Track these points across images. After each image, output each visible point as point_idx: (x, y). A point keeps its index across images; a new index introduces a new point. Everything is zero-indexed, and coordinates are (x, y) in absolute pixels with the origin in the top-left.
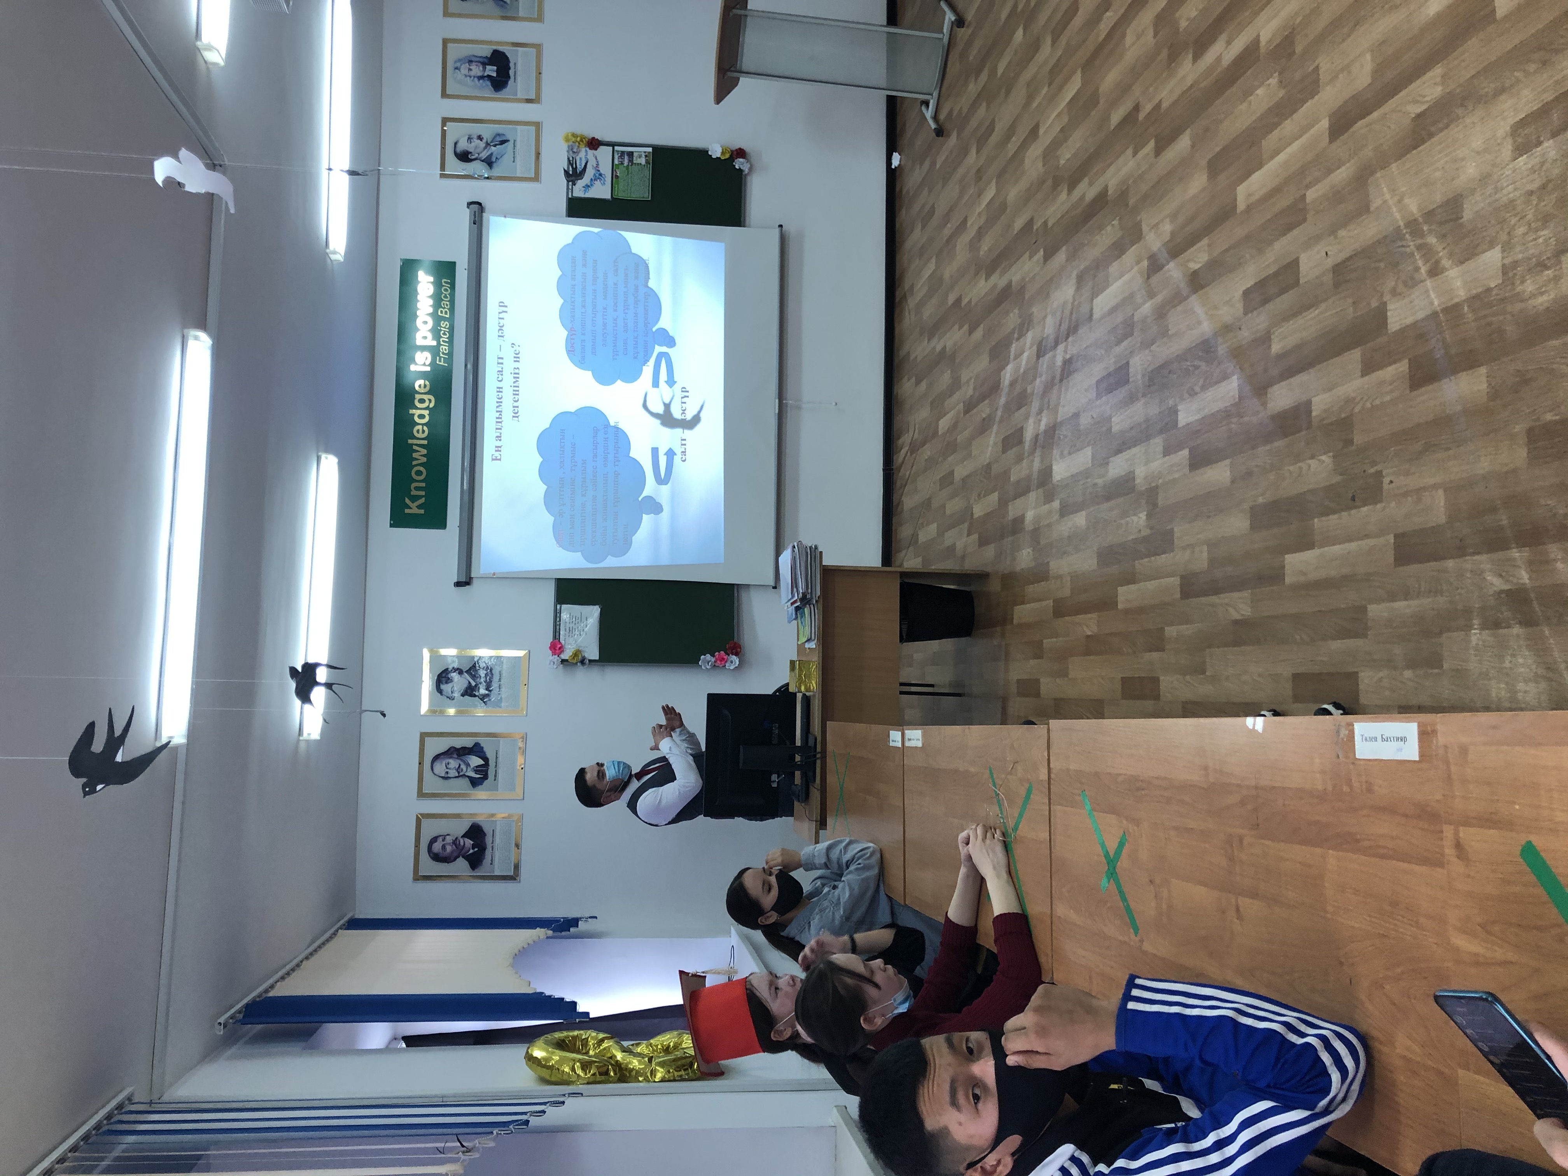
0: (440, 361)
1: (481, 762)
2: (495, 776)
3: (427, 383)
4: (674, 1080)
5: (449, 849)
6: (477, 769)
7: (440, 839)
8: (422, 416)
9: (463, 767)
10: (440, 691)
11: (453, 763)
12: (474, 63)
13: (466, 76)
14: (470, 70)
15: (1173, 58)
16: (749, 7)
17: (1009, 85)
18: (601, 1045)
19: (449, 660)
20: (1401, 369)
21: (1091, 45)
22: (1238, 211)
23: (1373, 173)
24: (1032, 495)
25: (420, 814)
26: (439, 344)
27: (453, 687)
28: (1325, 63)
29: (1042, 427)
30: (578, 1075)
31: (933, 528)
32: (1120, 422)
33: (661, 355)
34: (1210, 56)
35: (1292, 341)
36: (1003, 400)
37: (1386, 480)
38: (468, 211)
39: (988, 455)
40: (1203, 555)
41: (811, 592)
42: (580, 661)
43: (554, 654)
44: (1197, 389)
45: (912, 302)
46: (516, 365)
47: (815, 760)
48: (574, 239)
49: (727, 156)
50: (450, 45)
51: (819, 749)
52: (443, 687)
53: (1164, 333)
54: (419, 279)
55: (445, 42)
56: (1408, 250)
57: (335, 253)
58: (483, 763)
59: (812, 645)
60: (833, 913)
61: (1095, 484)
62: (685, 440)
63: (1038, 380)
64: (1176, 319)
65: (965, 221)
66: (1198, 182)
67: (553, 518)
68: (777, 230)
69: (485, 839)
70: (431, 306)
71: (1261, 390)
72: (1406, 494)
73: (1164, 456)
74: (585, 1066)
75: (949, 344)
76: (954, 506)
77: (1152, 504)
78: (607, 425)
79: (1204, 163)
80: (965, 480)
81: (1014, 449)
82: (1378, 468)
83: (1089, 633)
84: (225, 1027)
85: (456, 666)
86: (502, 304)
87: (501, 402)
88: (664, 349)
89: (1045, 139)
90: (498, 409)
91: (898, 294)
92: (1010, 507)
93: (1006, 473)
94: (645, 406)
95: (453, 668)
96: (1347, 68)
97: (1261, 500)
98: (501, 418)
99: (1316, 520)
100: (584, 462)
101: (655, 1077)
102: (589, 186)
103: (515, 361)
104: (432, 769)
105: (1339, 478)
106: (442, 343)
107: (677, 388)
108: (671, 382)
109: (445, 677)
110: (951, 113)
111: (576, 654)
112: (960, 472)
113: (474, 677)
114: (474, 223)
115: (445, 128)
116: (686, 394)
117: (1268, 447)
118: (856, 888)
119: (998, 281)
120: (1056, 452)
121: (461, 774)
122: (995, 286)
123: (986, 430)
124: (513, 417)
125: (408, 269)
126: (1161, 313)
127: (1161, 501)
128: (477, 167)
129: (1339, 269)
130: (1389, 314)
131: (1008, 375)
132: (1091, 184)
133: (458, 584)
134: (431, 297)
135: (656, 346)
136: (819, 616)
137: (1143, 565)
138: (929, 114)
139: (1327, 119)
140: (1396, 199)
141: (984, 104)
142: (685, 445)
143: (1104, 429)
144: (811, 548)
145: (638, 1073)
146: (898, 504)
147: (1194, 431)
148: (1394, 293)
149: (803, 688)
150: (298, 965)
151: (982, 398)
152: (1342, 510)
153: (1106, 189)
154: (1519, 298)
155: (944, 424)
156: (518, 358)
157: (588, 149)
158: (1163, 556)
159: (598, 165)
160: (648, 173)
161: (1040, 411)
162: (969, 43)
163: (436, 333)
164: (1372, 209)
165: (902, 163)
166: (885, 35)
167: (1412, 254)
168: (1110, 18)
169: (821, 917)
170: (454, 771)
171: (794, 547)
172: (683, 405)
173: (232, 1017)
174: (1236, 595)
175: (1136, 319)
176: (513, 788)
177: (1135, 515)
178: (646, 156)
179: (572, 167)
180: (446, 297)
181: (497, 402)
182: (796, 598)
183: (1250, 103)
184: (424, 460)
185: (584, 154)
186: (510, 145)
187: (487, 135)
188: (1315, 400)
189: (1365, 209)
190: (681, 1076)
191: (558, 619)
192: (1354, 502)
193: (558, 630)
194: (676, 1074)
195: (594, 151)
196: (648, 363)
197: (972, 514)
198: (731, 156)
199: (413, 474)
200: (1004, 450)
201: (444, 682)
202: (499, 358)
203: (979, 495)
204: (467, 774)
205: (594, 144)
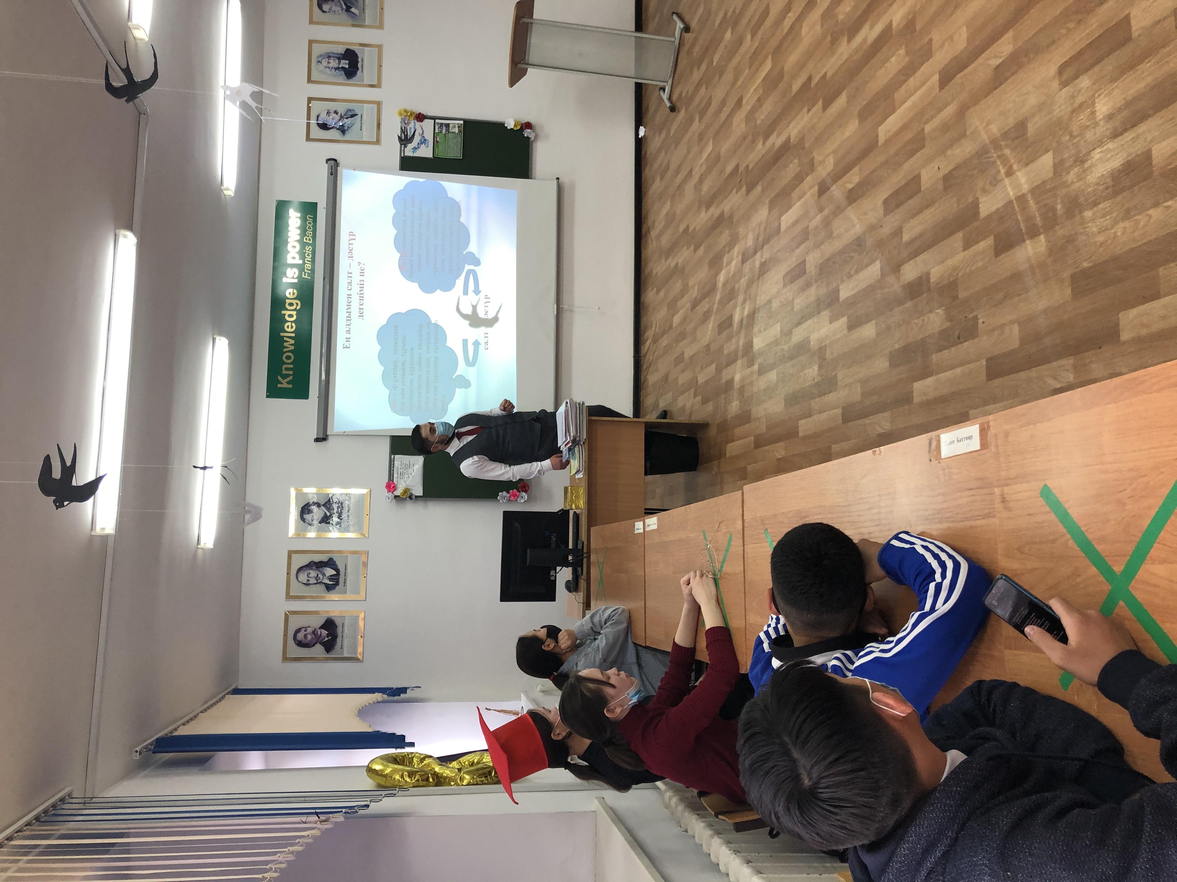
0: (305, 275)
1: (334, 572)
2: (345, 583)
3: (295, 291)
4: (477, 784)
5: (309, 637)
6: (331, 578)
7: (303, 629)
8: (291, 316)
9: (320, 576)
10: (303, 519)
11: (313, 573)
12: (332, 58)
13: (326, 67)
14: (329, 63)
15: (835, 41)
16: (534, 17)
17: (721, 71)
18: (423, 762)
19: (310, 496)
20: (989, 243)
21: (778, 36)
22: (880, 144)
23: (968, 108)
24: (739, 362)
25: (288, 612)
26: (304, 263)
27: (313, 516)
28: (936, 36)
29: (746, 313)
30: (406, 781)
31: (669, 396)
32: (799, 303)
33: (470, 272)
34: (858, 39)
35: (917, 230)
36: (718, 297)
37: (980, 321)
38: (326, 165)
39: (708, 337)
40: (858, 389)
41: (580, 436)
42: (408, 497)
43: (389, 491)
44: (852, 272)
45: (653, 234)
46: (362, 278)
47: (583, 559)
48: (405, 186)
49: (519, 127)
50: (314, 45)
51: (585, 551)
52: (306, 516)
53: (830, 236)
54: (290, 215)
55: (311, 42)
56: (992, 159)
57: (227, 189)
58: (335, 573)
59: (580, 475)
60: (594, 657)
61: (783, 349)
62: (487, 334)
63: (742, 280)
64: (838, 225)
65: (691, 171)
66: (853, 126)
67: (388, 391)
68: (555, 182)
69: (336, 630)
70: (298, 234)
71: (896, 268)
72: (994, 330)
73: (831, 323)
74: (411, 774)
75: (680, 261)
76: (683, 378)
77: (822, 358)
78: (430, 322)
79: (856, 112)
80: (691, 358)
81: (726, 332)
82: (974, 313)
83: (779, 457)
84: (140, 754)
85: (315, 500)
86: (351, 234)
87: (350, 305)
88: (472, 267)
89: (747, 106)
90: (348, 311)
91: (644, 230)
92: (723, 373)
93: (721, 348)
94: (458, 310)
95: (313, 502)
96: (951, 38)
97: (897, 346)
98: (350, 317)
99: (934, 356)
100: (412, 349)
101: (463, 782)
102: (416, 148)
103: (360, 275)
104: (297, 578)
105: (949, 324)
106: (306, 262)
107: (482, 295)
108: (477, 291)
109: (307, 509)
110: (681, 94)
111: (406, 491)
112: (689, 353)
113: (329, 509)
114: (331, 174)
115: (310, 105)
116: (488, 300)
117: (901, 308)
118: (611, 638)
119: (715, 211)
120: (756, 329)
121: (319, 581)
122: (713, 215)
123: (706, 320)
124: (359, 316)
125: (281, 207)
126: (827, 223)
127: (828, 355)
128: (334, 134)
129: (947, 178)
130: (980, 205)
131: (722, 278)
132: (779, 135)
133: (317, 440)
134: (299, 228)
135: (466, 265)
136: (585, 453)
137: (816, 404)
138: (665, 96)
139: (938, 74)
140: (984, 124)
141: (704, 87)
142: (487, 337)
143: (789, 309)
144: (579, 404)
145: (451, 779)
146: (645, 381)
147: (852, 302)
148: (984, 191)
149: (573, 506)
150: (195, 717)
151: (704, 297)
152: (952, 346)
153: (789, 138)
154: (1065, 185)
155: (677, 319)
156: (364, 273)
157: (416, 121)
158: (830, 395)
159: (423, 133)
160: (460, 140)
161: (744, 302)
162: (693, 44)
163: (302, 254)
164: (968, 133)
165: (646, 134)
166: (634, 38)
167: (995, 162)
168: (791, 17)
169: (586, 659)
170: (314, 579)
171: (567, 403)
172: (486, 308)
173: (145, 747)
174: (880, 415)
175: (810, 228)
176: (357, 592)
177: (809, 368)
178: (459, 127)
179: (404, 134)
180: (309, 228)
181: (348, 305)
182: (569, 440)
183: (886, 68)
184: (292, 348)
185: (413, 125)
186: (358, 118)
187: (342, 110)
188: (933, 271)
189: (963, 136)
190: (482, 781)
191: (392, 466)
192: (960, 339)
193: (392, 474)
194: (478, 779)
195: (420, 123)
196: (460, 278)
197: (697, 381)
198: (521, 127)
199: (284, 358)
200: (720, 333)
201: (306, 512)
202: (349, 273)
203: (702, 367)
204: (323, 582)
205: (420, 117)
